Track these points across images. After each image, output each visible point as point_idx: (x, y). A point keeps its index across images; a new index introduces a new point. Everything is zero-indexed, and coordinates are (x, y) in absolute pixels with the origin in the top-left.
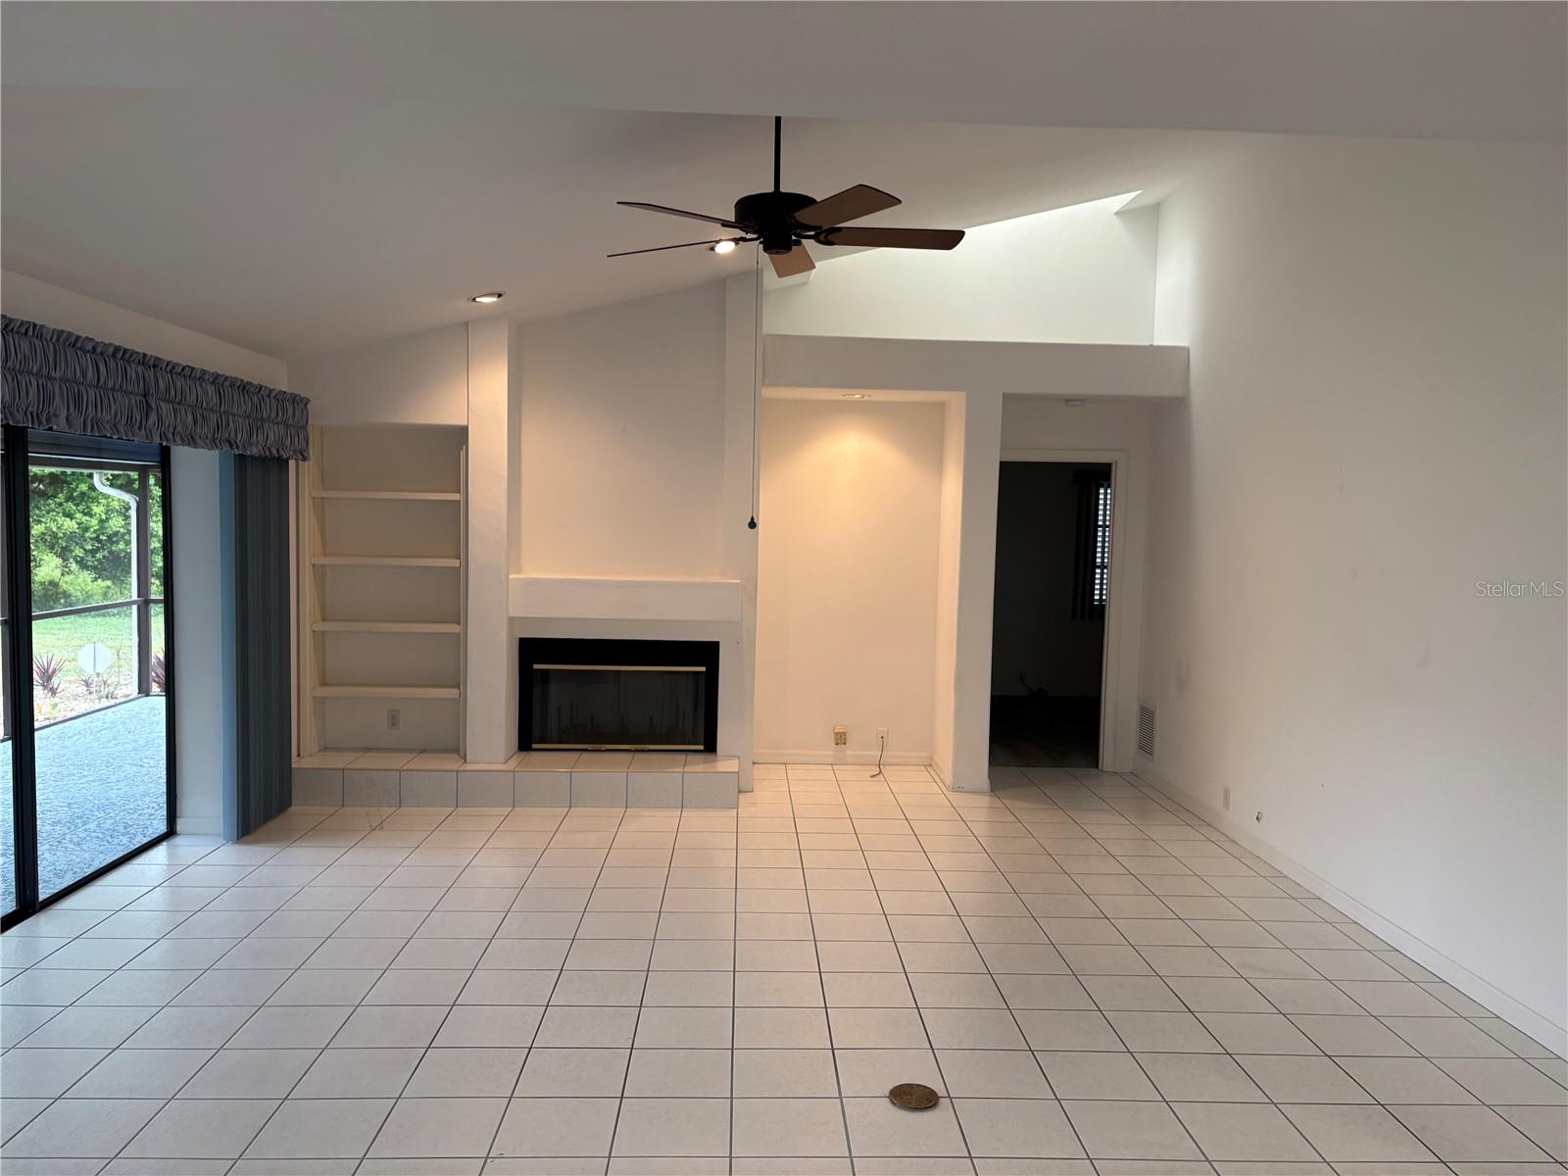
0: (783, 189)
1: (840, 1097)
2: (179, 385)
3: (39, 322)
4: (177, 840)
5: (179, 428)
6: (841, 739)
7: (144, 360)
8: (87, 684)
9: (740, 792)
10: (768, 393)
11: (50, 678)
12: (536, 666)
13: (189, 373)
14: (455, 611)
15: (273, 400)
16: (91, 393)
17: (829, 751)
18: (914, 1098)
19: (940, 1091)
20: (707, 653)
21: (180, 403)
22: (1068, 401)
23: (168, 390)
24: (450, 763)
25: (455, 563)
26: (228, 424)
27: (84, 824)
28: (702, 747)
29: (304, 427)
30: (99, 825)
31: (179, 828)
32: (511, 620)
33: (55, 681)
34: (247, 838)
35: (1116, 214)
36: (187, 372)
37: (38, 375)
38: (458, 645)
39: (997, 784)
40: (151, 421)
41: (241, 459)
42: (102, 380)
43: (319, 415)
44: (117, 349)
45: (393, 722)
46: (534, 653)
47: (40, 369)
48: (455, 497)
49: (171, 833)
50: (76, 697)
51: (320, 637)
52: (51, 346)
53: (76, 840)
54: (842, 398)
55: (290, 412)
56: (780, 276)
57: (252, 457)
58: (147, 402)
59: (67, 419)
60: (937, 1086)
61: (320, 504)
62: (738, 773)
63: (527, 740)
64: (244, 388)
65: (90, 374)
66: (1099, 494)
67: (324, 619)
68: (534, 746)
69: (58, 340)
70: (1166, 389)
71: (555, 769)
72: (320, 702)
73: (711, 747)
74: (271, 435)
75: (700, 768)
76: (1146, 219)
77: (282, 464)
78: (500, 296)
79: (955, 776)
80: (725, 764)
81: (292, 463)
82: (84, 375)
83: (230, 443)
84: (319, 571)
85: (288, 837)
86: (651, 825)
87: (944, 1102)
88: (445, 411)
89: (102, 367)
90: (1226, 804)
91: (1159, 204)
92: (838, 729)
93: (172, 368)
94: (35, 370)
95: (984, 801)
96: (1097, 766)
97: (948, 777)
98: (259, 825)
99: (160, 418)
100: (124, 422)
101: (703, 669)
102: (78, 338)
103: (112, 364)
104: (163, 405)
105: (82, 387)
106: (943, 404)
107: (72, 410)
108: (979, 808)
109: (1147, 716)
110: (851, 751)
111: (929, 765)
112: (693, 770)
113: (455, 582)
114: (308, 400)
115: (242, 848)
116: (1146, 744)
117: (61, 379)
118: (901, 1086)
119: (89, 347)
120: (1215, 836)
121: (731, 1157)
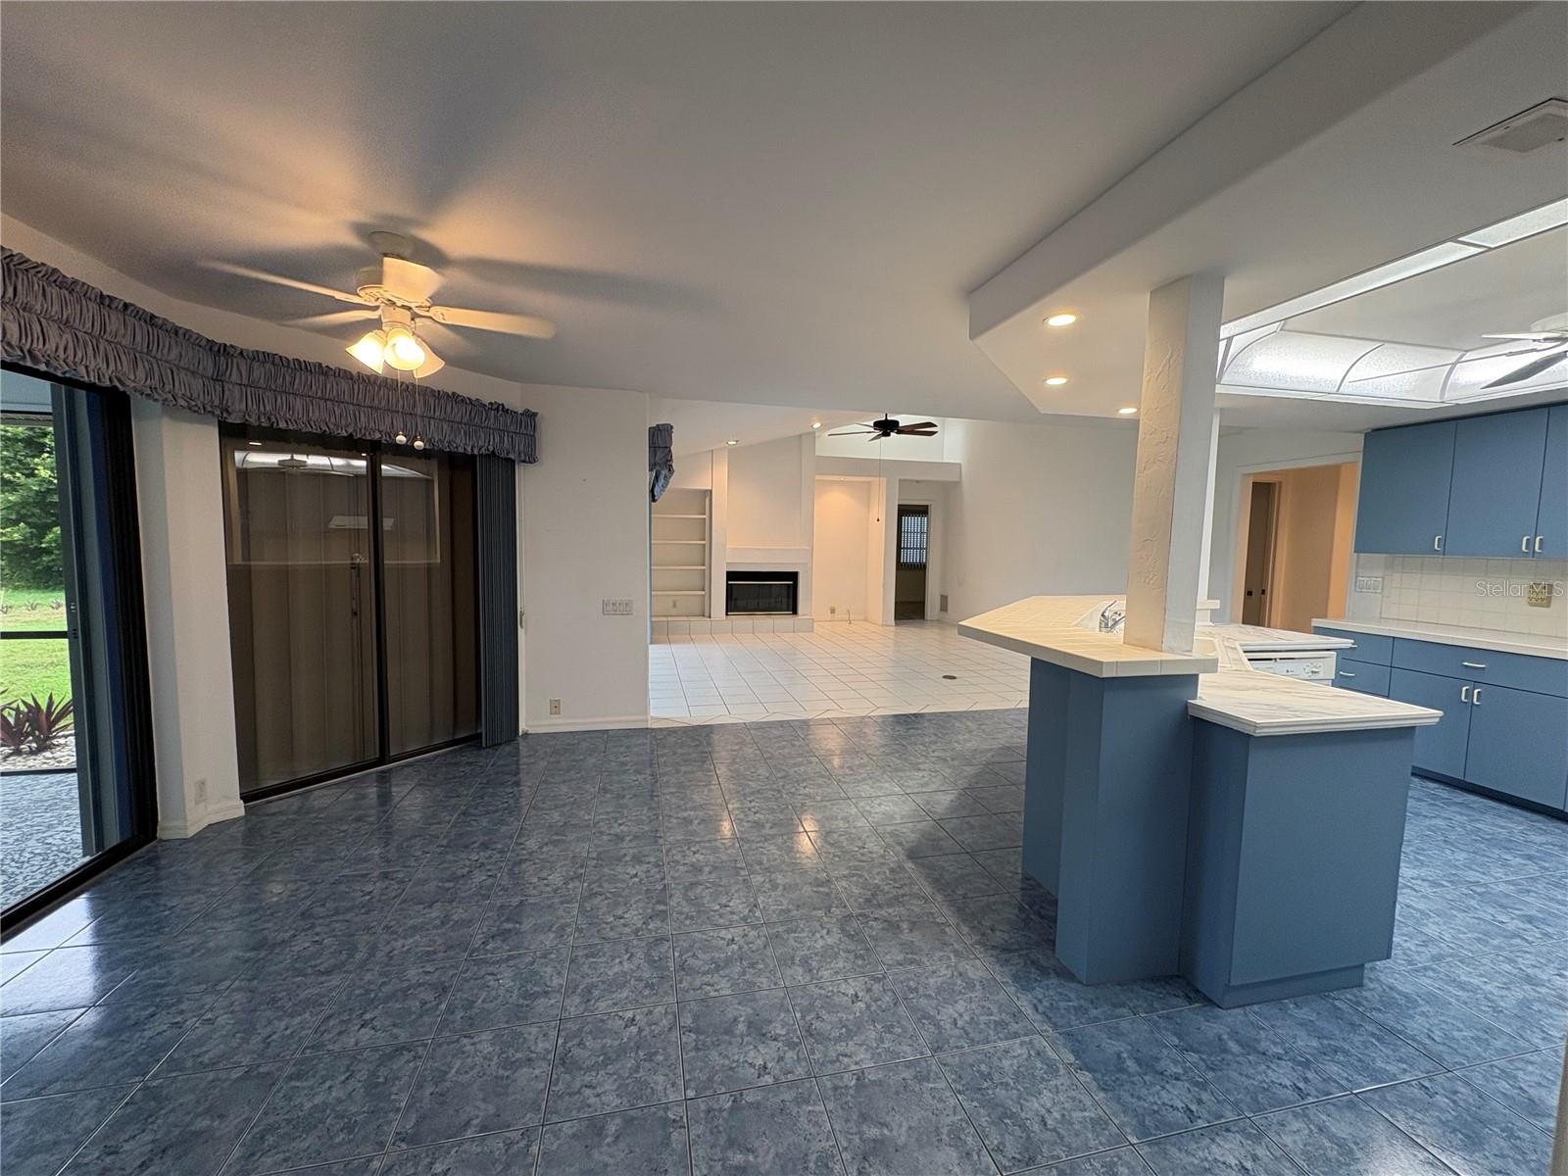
6: (833, 611)
10: (817, 477)
17: (829, 616)
45: (675, 606)
73: (795, 612)
95: (893, 628)
106: (869, 482)
109: (944, 599)
110: (837, 616)
116: (944, 607)
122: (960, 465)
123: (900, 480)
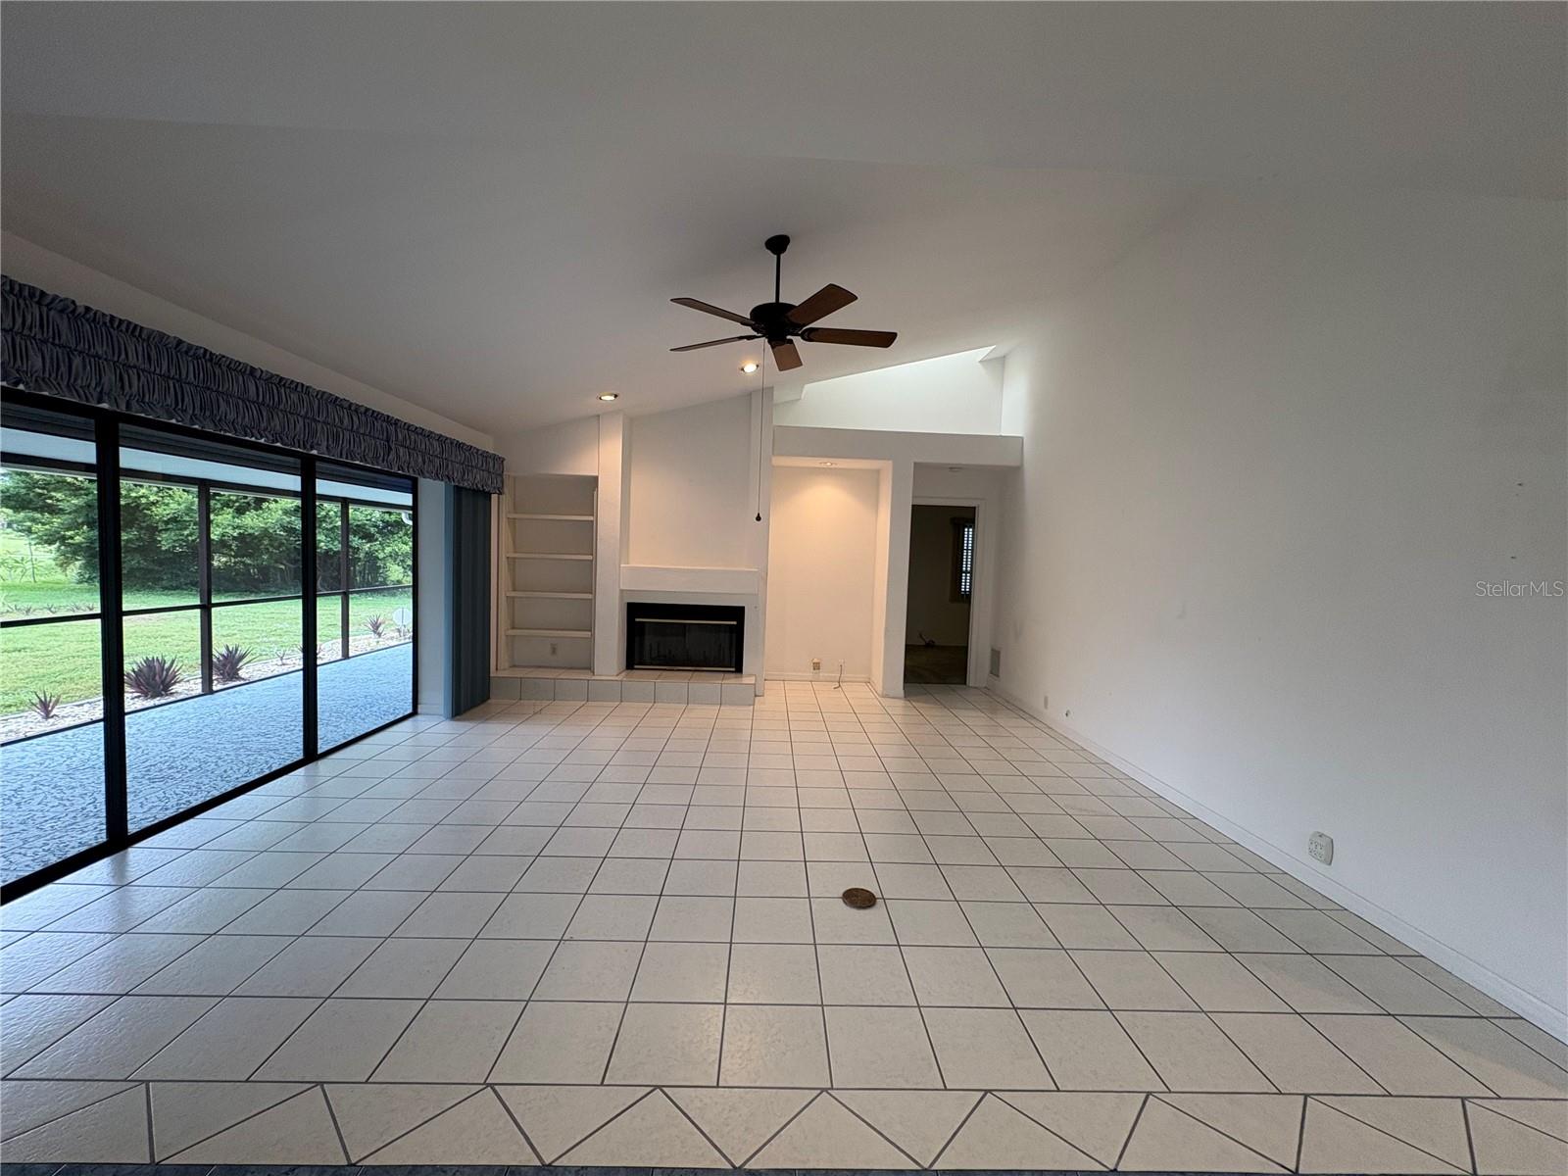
0: (781, 301)
1: (809, 898)
2: (413, 437)
3: (306, 384)
4: (418, 718)
5: (412, 464)
6: (817, 666)
7: (388, 419)
8: (399, 631)
9: (756, 696)
11: (378, 627)
12: (637, 620)
13: (420, 432)
14: (590, 588)
15: (480, 457)
16: (347, 434)
17: (810, 674)
18: (859, 899)
19: (877, 895)
20: (737, 613)
21: (414, 449)
22: (952, 468)
23: (405, 438)
24: (585, 676)
25: (590, 557)
26: (447, 466)
27: (371, 707)
28: (733, 669)
29: (501, 475)
30: (379, 709)
31: (419, 711)
32: (622, 591)
33: (380, 629)
34: (458, 717)
35: (980, 362)
36: (420, 431)
37: (305, 417)
38: (590, 605)
39: (908, 694)
40: (391, 457)
41: (458, 490)
42: (355, 427)
43: (511, 470)
44: (367, 410)
45: (554, 651)
46: (637, 612)
47: (307, 412)
48: (591, 518)
49: (415, 713)
50: (392, 638)
51: (511, 600)
52: (317, 402)
53: (363, 716)
54: (818, 466)
55: (491, 465)
56: (780, 370)
57: (465, 489)
58: (389, 446)
59: (327, 448)
60: (874, 889)
61: (512, 522)
62: (755, 684)
63: (630, 665)
64: (460, 445)
65: (346, 421)
66: (964, 531)
67: (514, 590)
68: (636, 667)
69: (322, 397)
70: (1009, 461)
71: (648, 680)
72: (511, 639)
74: (478, 476)
75: (733, 681)
76: (998, 365)
77: (488, 496)
78: (616, 396)
79: (883, 687)
80: (747, 680)
81: (494, 497)
82: (342, 422)
83: (449, 479)
84: (512, 561)
85: (486, 718)
86: (702, 715)
87: (880, 902)
88: (584, 467)
89: (355, 419)
90: (1046, 706)
91: (1004, 357)
92: (816, 661)
93: (408, 427)
94: (303, 413)
96: (965, 683)
97: (880, 689)
98: (465, 711)
99: (398, 456)
100: (371, 455)
101: (735, 623)
102: (337, 398)
103: (364, 418)
104: (401, 449)
105: (340, 430)
107: (330, 442)
108: (898, 707)
109: (996, 655)
110: (822, 674)
111: (868, 682)
112: (729, 682)
113: (590, 567)
114: (504, 459)
115: (455, 724)
116: (995, 670)
117: (324, 422)
118: (850, 890)
119: (346, 405)
120: (1039, 725)
121: (731, 943)
122: (1022, 438)
123: (915, 463)
